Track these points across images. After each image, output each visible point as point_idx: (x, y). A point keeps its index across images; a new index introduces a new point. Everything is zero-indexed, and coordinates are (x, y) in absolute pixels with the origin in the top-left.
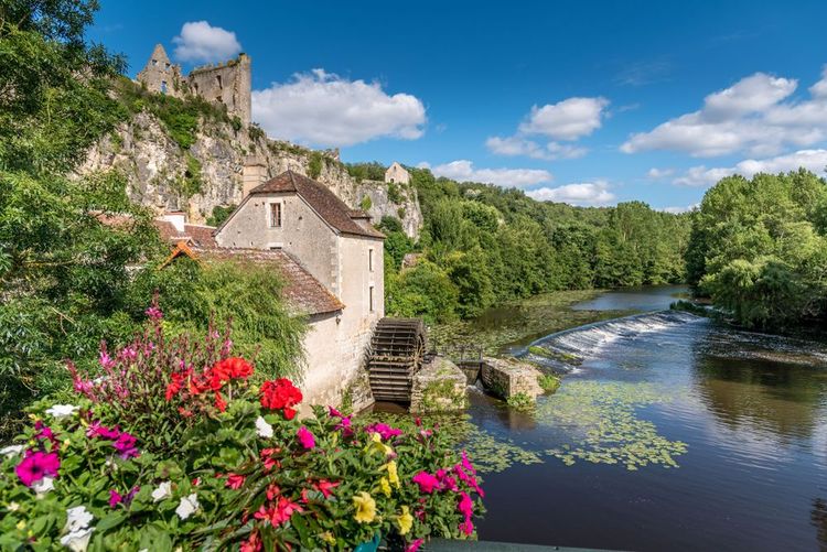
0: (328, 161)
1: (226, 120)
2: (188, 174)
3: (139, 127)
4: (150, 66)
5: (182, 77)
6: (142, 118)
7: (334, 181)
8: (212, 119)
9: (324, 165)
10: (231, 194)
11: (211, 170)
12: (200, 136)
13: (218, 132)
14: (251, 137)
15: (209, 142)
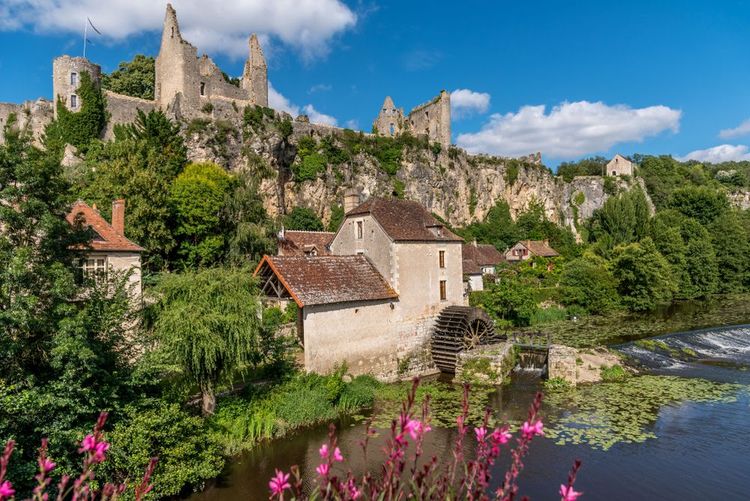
0: (527, 167)
1: (426, 147)
2: (395, 194)
3: (357, 164)
4: (382, 114)
5: (404, 117)
6: (360, 157)
7: (533, 183)
8: (415, 149)
9: (522, 170)
10: (430, 205)
11: (413, 189)
12: (404, 163)
13: (419, 159)
14: (450, 157)
15: (410, 167)
